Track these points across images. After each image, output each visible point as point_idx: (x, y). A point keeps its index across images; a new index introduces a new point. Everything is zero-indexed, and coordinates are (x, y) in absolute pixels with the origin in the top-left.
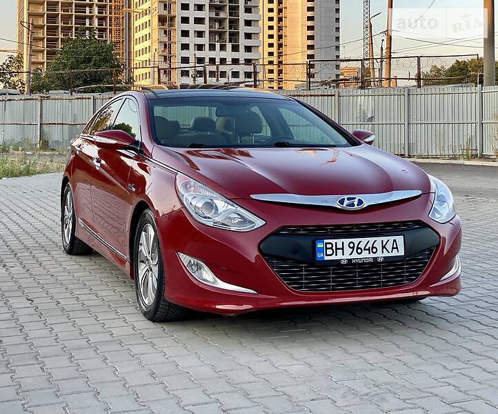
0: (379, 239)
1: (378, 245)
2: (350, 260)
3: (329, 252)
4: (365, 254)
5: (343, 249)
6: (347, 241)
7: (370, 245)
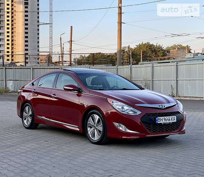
0: (171, 117)
1: (170, 119)
2: (164, 123)
3: (159, 121)
4: (168, 121)
5: (162, 120)
6: (163, 117)
7: (168, 119)
